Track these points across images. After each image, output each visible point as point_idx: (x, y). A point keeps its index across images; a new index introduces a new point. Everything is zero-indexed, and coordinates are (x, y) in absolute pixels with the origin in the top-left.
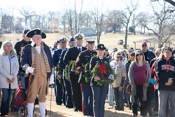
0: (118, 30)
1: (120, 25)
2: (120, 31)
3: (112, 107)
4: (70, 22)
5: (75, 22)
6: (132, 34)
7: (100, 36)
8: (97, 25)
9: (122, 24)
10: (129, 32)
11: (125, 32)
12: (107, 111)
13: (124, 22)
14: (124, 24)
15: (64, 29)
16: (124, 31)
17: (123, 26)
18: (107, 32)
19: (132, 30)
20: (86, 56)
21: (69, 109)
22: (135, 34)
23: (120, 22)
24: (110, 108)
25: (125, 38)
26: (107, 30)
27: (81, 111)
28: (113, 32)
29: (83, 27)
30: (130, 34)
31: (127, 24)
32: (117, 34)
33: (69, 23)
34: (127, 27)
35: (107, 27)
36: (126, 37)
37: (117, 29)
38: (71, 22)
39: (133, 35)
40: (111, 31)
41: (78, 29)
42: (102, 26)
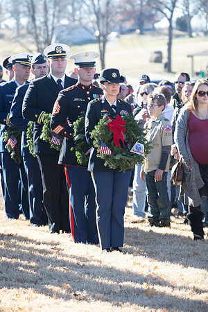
0: (150, 26)
1: (153, 15)
2: (154, 29)
3: (141, 219)
4: (31, 10)
5: (42, 11)
6: (183, 36)
7: (105, 42)
8: (98, 17)
9: (159, 13)
10: (176, 32)
11: (166, 31)
12: (129, 228)
13: (162, 6)
14: (162, 12)
15: (18, 30)
16: (163, 29)
17: (162, 18)
18: (122, 32)
19: (184, 25)
20: (76, 100)
21: (37, 228)
22: (191, 36)
23: (154, 6)
24: (136, 222)
25: (166, 47)
26: (121, 27)
27: (68, 231)
28: (138, 31)
29: (64, 22)
30: (178, 36)
31: (172, 12)
32: (147, 38)
33: (28, 13)
34: (170, 20)
35: (123, 21)
36: (170, 44)
37: (147, 25)
38: (34, 12)
39: (187, 39)
40: (131, 31)
41: (50, 28)
42: (109, 19)
